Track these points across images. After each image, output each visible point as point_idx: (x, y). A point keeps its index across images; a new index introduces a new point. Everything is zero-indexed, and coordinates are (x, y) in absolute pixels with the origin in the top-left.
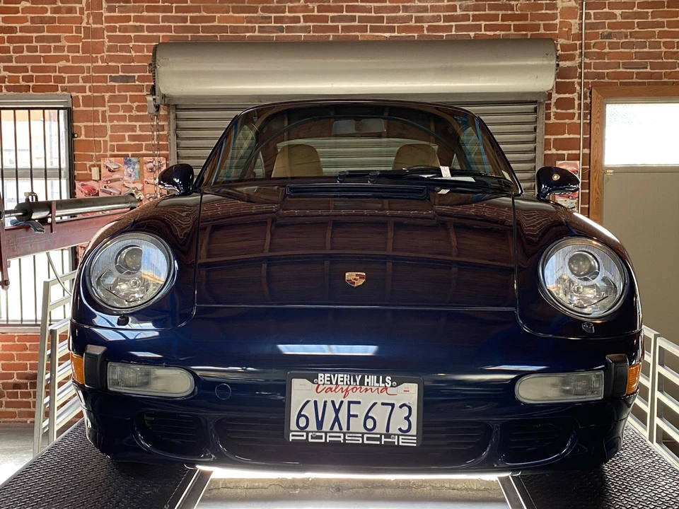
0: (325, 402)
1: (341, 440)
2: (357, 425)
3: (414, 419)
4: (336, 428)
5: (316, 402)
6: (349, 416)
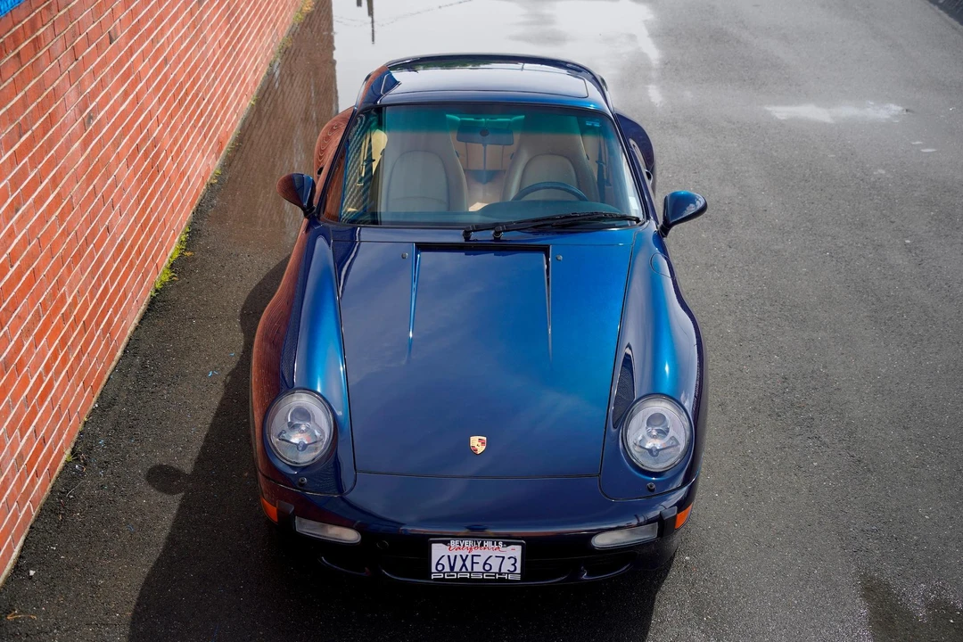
0: (456, 556)
1: (468, 577)
2: (478, 568)
3: (518, 565)
4: (464, 570)
5: (449, 556)
6: (473, 563)
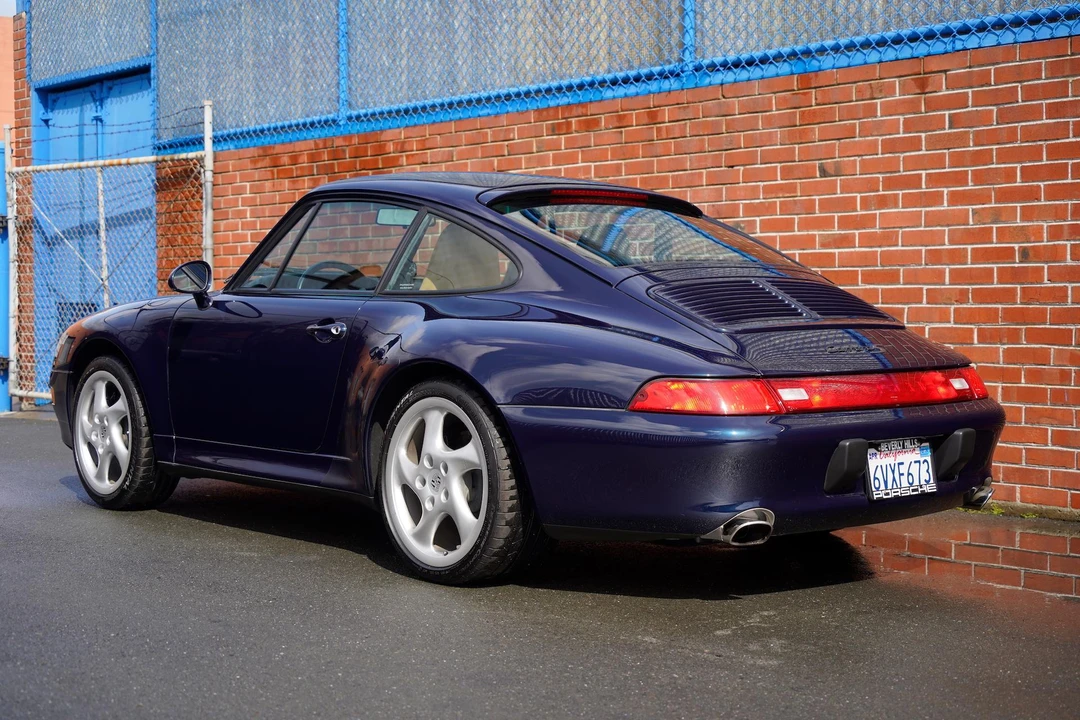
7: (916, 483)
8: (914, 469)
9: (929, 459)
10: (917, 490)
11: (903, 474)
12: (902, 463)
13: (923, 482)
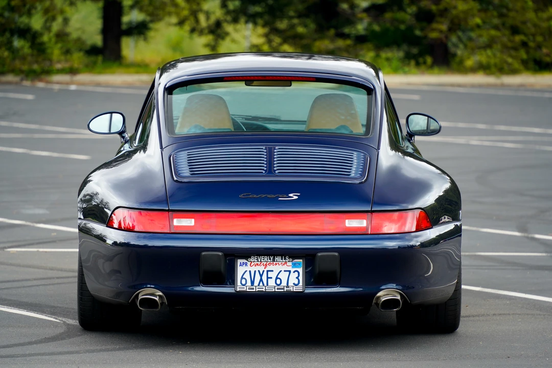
7: (284, 283)
8: (284, 276)
9: (300, 270)
10: (283, 289)
11: (271, 278)
12: (272, 271)
13: (291, 284)
